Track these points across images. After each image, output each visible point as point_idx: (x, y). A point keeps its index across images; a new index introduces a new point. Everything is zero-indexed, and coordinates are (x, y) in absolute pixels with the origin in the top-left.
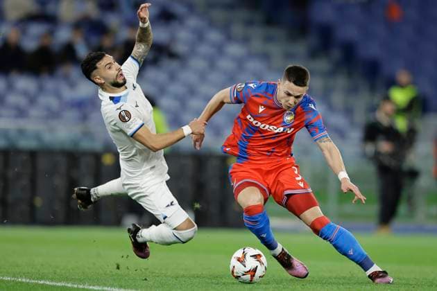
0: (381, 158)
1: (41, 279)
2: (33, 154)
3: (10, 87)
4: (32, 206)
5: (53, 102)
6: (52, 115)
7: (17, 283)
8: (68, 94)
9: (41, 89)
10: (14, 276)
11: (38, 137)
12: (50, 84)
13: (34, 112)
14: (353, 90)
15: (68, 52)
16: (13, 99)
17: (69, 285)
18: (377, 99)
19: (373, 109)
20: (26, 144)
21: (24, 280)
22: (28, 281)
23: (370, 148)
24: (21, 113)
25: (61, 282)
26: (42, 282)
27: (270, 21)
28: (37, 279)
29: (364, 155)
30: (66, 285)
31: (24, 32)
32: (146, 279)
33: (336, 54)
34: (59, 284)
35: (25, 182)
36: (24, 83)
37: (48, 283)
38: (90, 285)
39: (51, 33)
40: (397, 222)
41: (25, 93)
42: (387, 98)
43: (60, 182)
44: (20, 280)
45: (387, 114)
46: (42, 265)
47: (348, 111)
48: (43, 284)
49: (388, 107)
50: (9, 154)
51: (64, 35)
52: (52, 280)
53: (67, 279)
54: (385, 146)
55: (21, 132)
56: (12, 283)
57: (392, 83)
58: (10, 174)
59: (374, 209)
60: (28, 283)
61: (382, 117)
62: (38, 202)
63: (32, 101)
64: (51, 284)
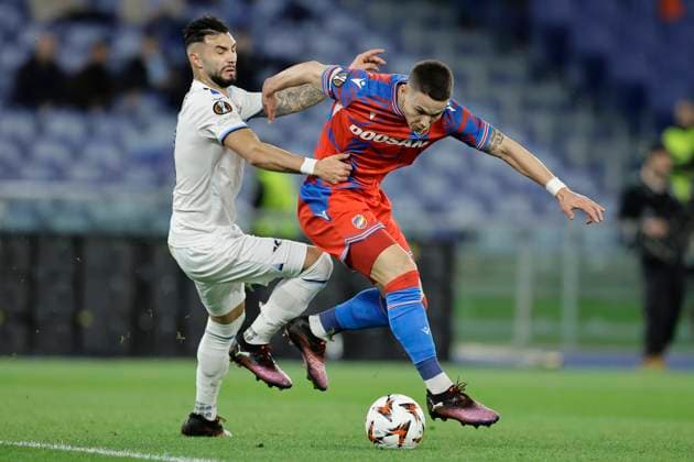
0: (648, 245)
1: (91, 446)
2: (77, 241)
3: (40, 131)
4: (76, 327)
5: (110, 155)
6: (110, 176)
7: (51, 451)
8: (135, 141)
9: (91, 133)
10: (47, 440)
11: (85, 212)
12: (105, 124)
13: (80, 172)
14: (602, 134)
15: (135, 73)
16: (45, 150)
17: (137, 455)
18: (642, 149)
19: (637, 165)
20: (66, 223)
21: (63, 447)
22: (69, 448)
23: (629, 228)
24: (58, 173)
25: (123, 449)
26: (92, 450)
27: (466, 22)
28: (85, 446)
29: (621, 240)
30: (133, 455)
31: (62, 40)
32: (261, 446)
33: (575, 75)
34: (120, 454)
35: (64, 286)
36: (63, 124)
37: (101, 452)
38: (171, 456)
39: (107, 42)
40: (674, 352)
41: (64, 141)
42: (659, 147)
43: (122, 286)
44: (56, 447)
45: (658, 173)
46: (92, 422)
47: (595, 169)
48: (94, 454)
49: (660, 162)
50: (38, 239)
51: (128, 45)
52: (109, 446)
53: (133, 447)
54: (654, 226)
55: (58, 205)
56: (43, 452)
57: (667, 121)
58: (41, 273)
59: (636, 329)
60: (69, 452)
61: (651, 178)
62: (87, 319)
63: (76, 152)
64: (108, 453)
